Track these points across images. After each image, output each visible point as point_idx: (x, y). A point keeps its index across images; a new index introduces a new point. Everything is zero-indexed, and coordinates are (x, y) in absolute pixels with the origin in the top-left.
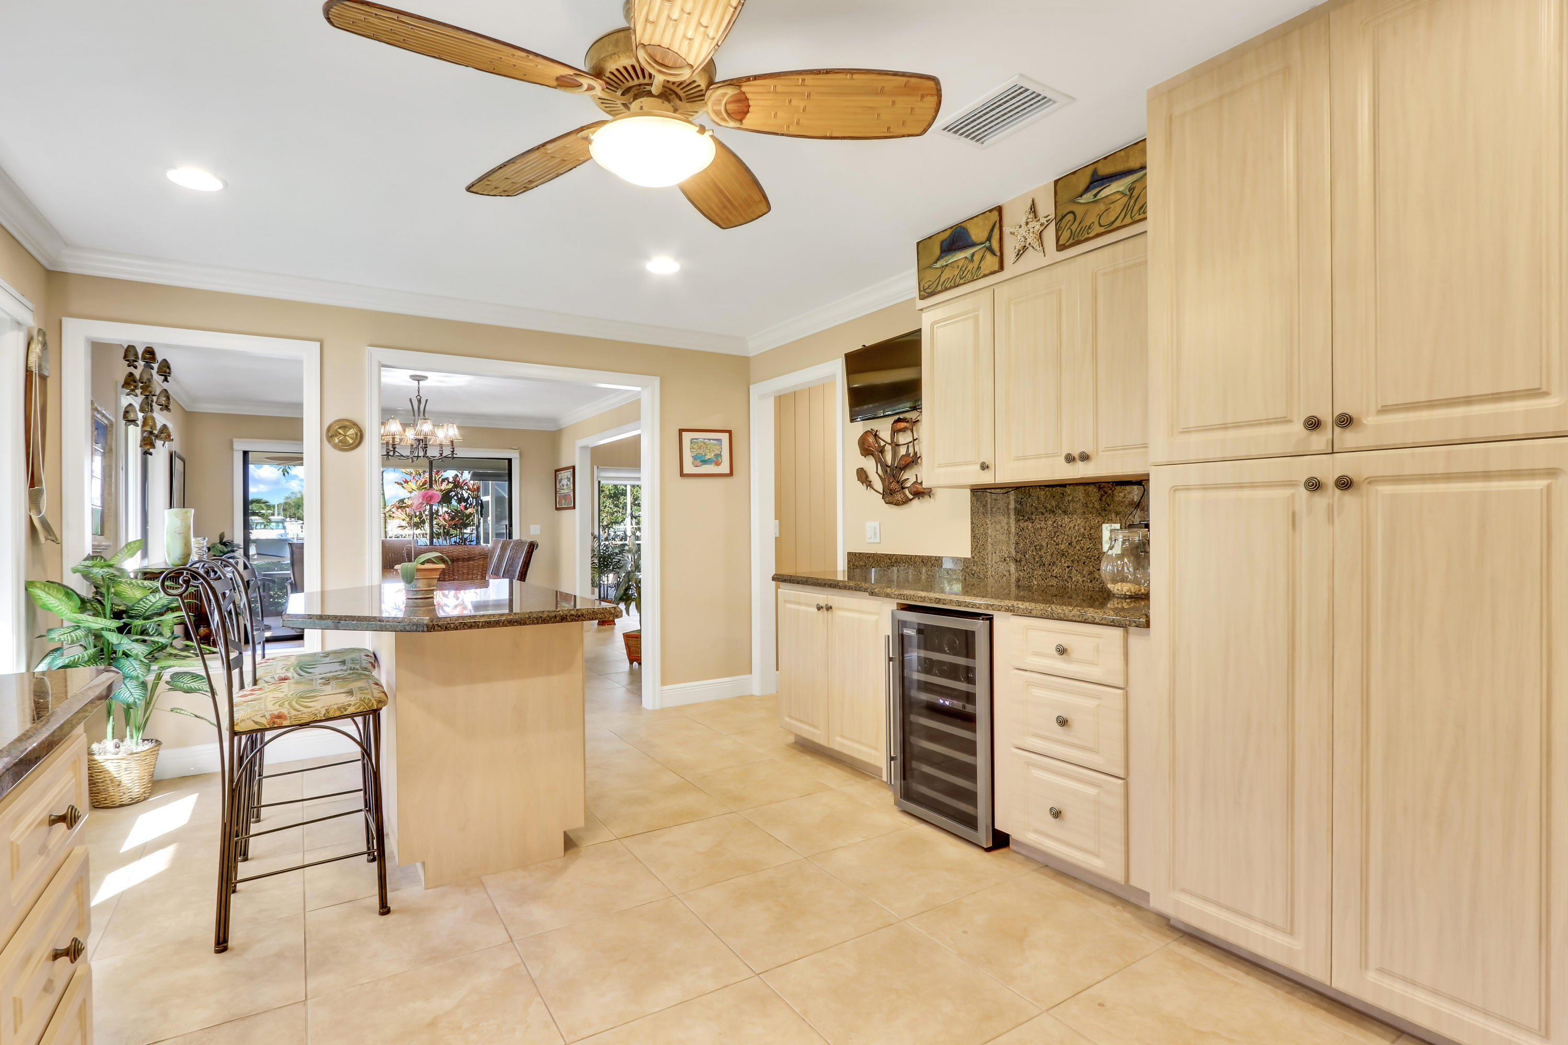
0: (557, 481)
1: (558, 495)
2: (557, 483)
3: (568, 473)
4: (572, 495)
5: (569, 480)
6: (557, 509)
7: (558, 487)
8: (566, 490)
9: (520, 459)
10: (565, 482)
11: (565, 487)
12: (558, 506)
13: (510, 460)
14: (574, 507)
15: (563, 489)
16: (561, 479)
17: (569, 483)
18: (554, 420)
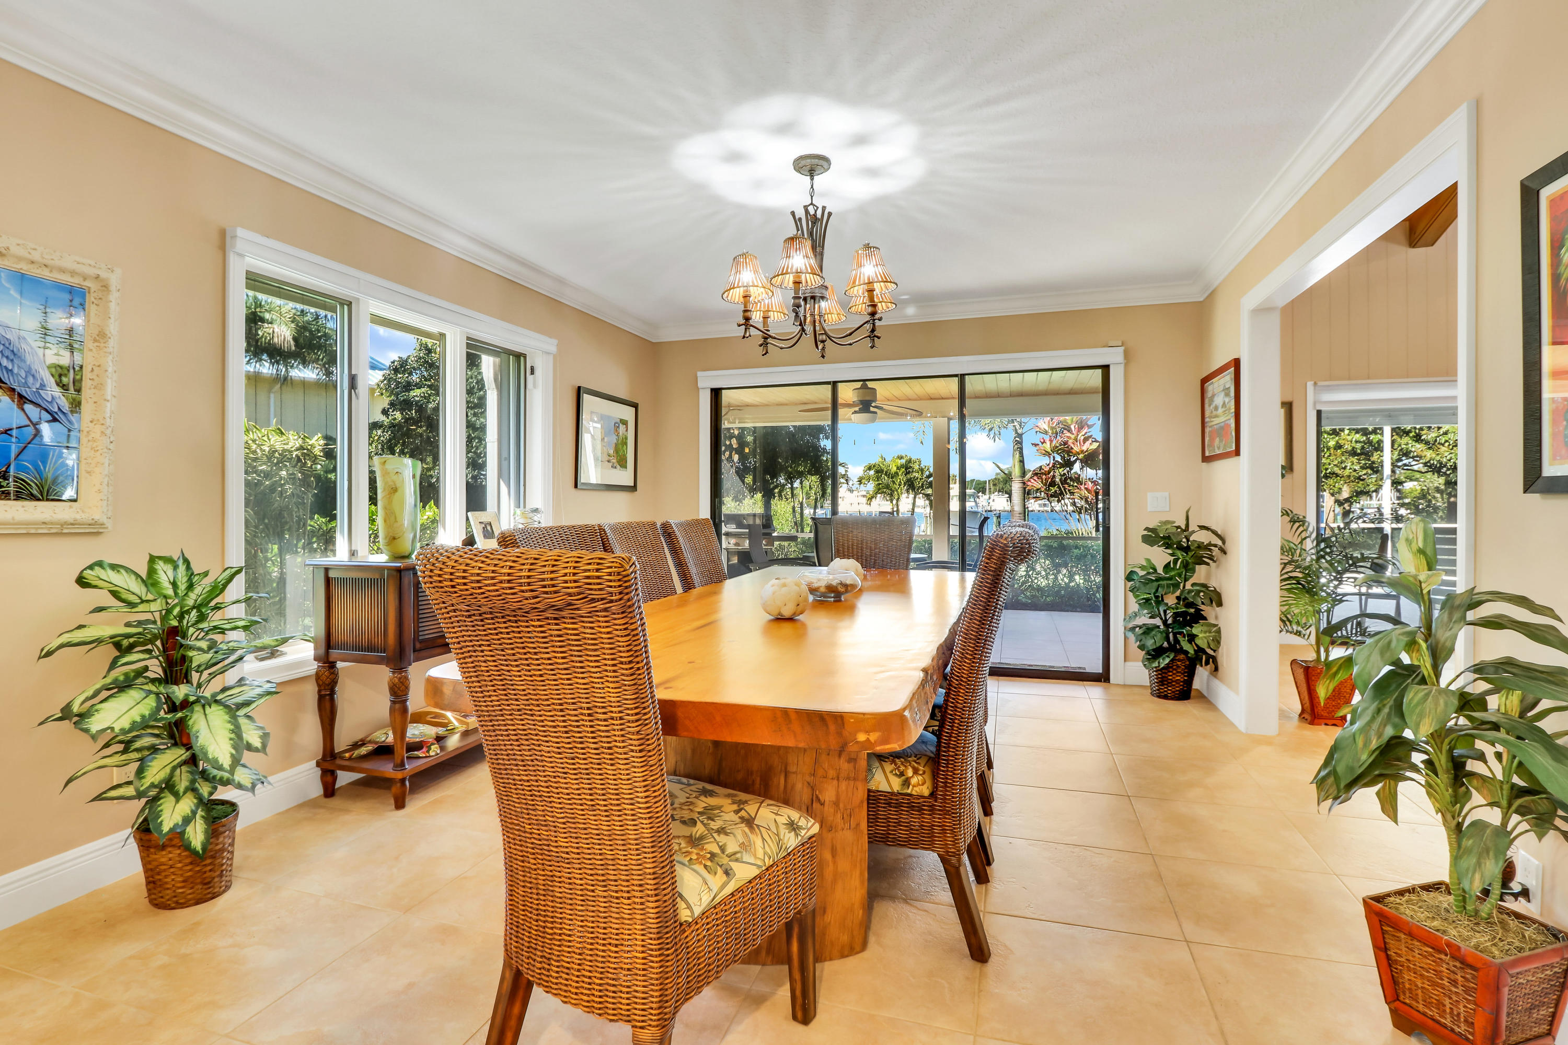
0: (1207, 401)
1: (1207, 430)
2: (1206, 406)
3: (1227, 379)
4: (1233, 425)
5: (1227, 395)
6: (1206, 459)
7: (1207, 414)
8: (1221, 416)
9: (1126, 365)
10: (1219, 400)
11: (1220, 410)
12: (1207, 454)
13: (1106, 368)
14: (1237, 452)
15: (1216, 416)
16: (1213, 396)
17: (1227, 400)
18: (1193, 274)
